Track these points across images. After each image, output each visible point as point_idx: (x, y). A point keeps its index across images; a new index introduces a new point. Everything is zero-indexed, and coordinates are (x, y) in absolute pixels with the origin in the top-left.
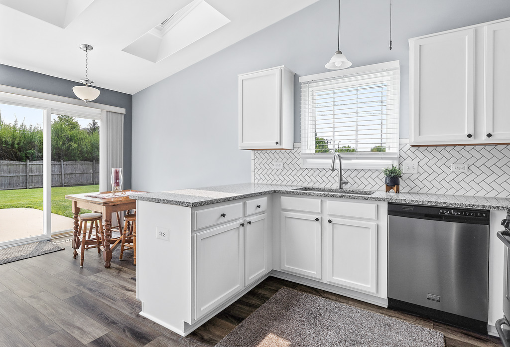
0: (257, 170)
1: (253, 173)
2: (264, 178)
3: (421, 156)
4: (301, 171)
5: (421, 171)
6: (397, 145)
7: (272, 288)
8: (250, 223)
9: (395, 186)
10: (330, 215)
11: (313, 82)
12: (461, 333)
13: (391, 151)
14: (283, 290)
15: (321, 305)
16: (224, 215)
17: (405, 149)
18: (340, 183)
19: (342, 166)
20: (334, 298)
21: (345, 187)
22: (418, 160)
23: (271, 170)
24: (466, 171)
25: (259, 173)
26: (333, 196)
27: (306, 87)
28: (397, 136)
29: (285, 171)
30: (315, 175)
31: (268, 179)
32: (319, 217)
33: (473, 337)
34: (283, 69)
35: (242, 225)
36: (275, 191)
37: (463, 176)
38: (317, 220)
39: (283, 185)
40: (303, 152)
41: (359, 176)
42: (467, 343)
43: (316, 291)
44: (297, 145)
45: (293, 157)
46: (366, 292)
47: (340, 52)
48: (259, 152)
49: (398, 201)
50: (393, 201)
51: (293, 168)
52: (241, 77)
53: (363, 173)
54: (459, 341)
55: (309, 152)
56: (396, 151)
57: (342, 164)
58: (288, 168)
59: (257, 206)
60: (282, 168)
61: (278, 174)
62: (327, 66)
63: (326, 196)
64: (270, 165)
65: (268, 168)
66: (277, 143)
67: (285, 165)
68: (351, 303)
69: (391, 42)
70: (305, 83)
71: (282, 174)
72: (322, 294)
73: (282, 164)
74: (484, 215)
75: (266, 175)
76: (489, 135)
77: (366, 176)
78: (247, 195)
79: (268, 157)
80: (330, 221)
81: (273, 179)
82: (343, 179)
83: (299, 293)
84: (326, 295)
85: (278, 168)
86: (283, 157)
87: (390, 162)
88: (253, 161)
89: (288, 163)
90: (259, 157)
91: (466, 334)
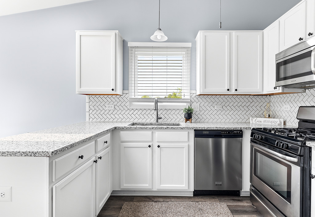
0: (91, 111)
1: (87, 114)
2: (97, 117)
3: (201, 101)
4: (129, 111)
5: (201, 109)
6: (189, 94)
7: (115, 207)
8: (100, 158)
9: (190, 119)
10: (158, 142)
11: (138, 47)
12: (230, 200)
13: (186, 97)
14: (126, 205)
15: (157, 209)
16: (81, 157)
17: (193, 97)
18: (157, 118)
19: (158, 107)
20: (161, 200)
21: (160, 121)
22: (199, 103)
23: (104, 111)
24: (221, 109)
25: (93, 113)
26: (161, 128)
27: (132, 50)
28: (189, 88)
29: (116, 111)
30: (139, 113)
31: (102, 117)
32: (150, 144)
33: (237, 200)
34: (117, 33)
35: (96, 161)
36: (115, 128)
37: (220, 111)
38: (150, 146)
39: (115, 122)
40: (131, 97)
41: (168, 113)
42: (237, 205)
43: (149, 198)
44: (126, 92)
45: (122, 101)
46: (182, 190)
47: (160, 30)
48: (93, 96)
49: (200, 129)
50: (198, 129)
51: (122, 109)
52: (78, 33)
53: (170, 111)
54: (233, 205)
55: (134, 97)
56: (188, 97)
57: (158, 106)
58: (118, 109)
59: (105, 142)
60: (113, 109)
61: (109, 113)
62: (152, 38)
63: (156, 128)
64: (103, 107)
65: (102, 109)
66: (113, 90)
67: (116, 107)
68: (173, 200)
69: (221, 23)
70: (132, 47)
71: (114, 113)
72: (153, 199)
73: (113, 106)
74: (241, 133)
75: (99, 115)
76: (236, 90)
77: (172, 113)
78: (99, 134)
79: (102, 101)
80: (159, 146)
81: (106, 117)
82: (159, 116)
83: (138, 204)
84: (156, 200)
85: (110, 109)
86: (114, 101)
87: (185, 104)
88: (87, 105)
89: (118, 105)
90: (93, 101)
91: (233, 200)
